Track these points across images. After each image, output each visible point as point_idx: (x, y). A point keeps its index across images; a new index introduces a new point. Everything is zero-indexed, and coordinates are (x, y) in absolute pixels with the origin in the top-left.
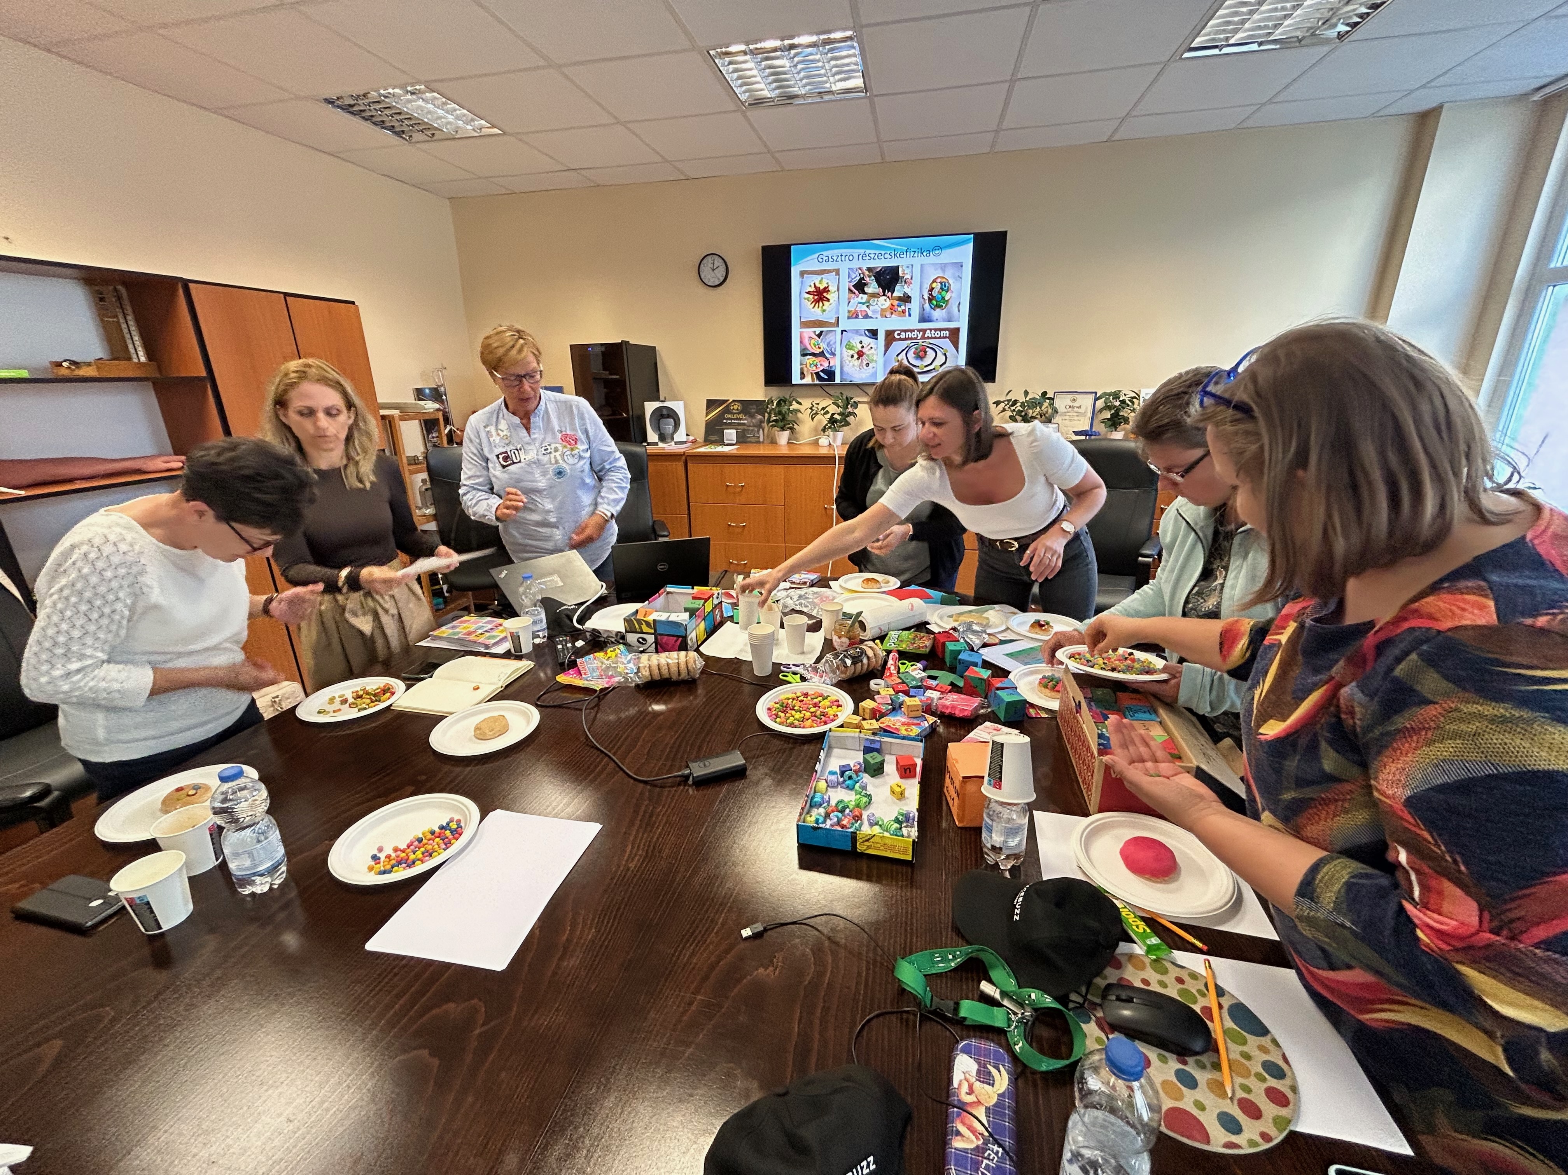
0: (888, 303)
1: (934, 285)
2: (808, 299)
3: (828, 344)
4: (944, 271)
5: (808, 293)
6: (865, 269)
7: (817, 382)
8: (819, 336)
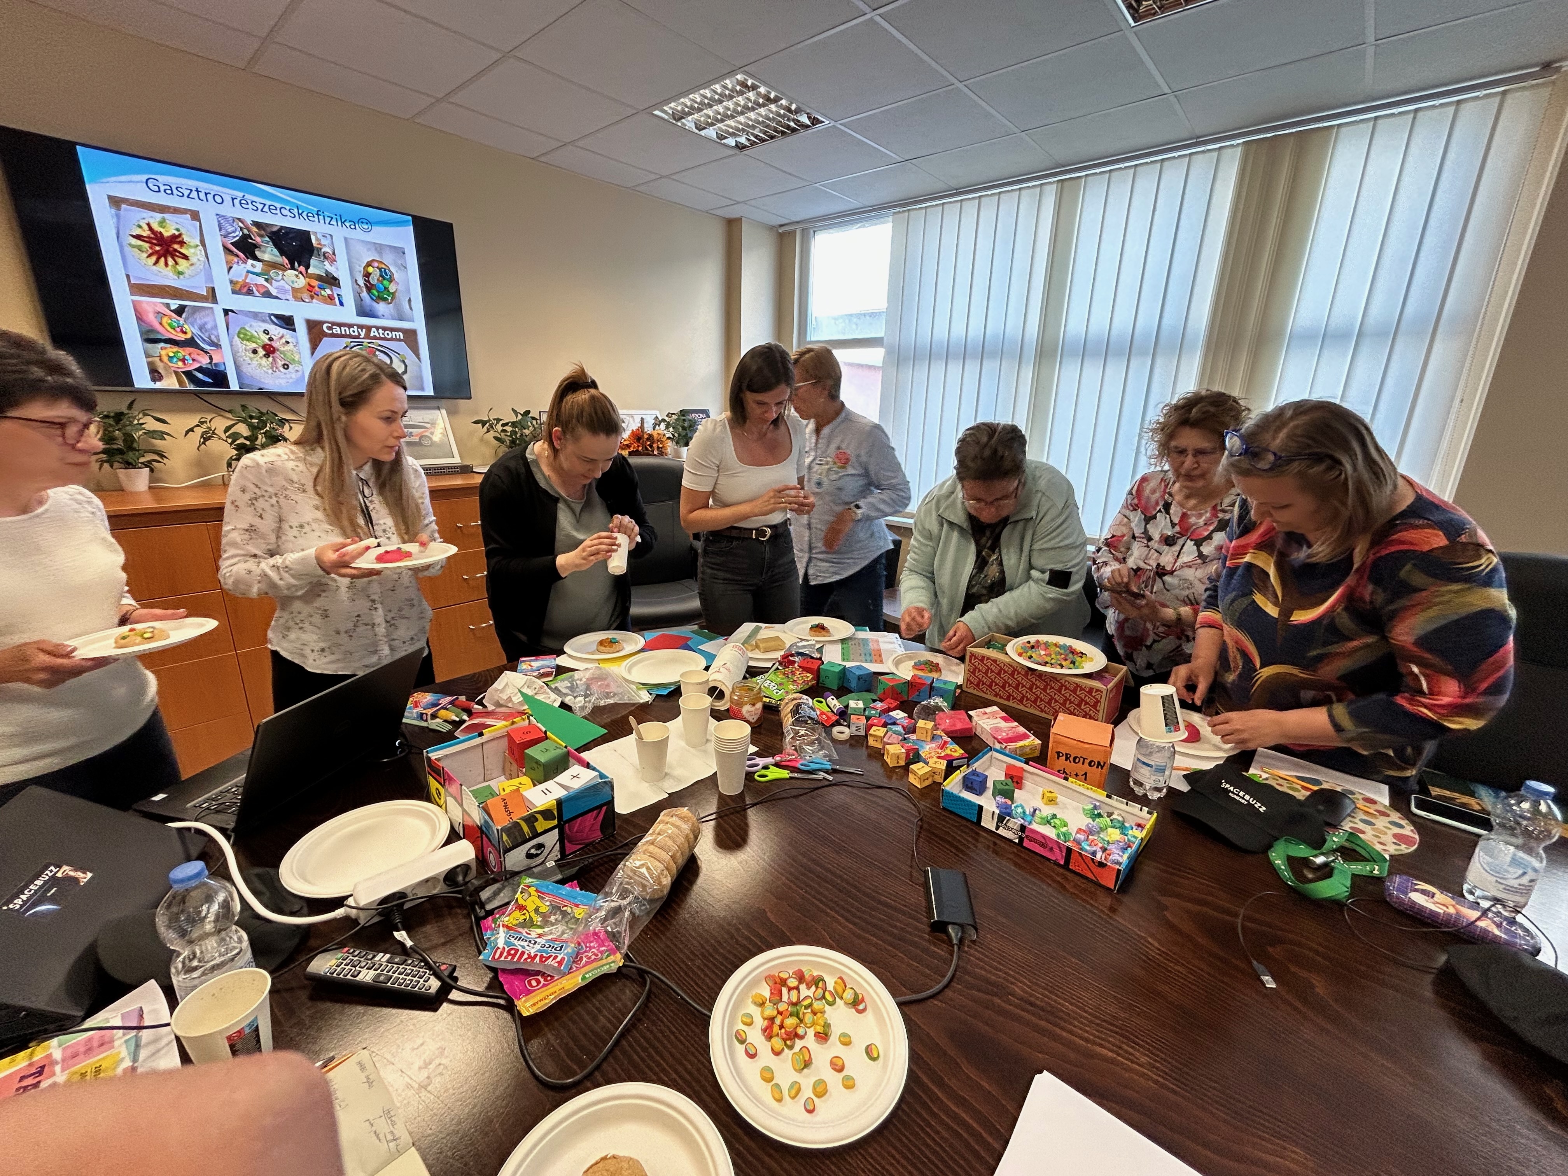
0: (302, 282)
1: (370, 269)
2: (140, 248)
3: (201, 328)
4: (380, 254)
5: (138, 237)
6: (249, 222)
7: (191, 387)
8: (180, 311)
